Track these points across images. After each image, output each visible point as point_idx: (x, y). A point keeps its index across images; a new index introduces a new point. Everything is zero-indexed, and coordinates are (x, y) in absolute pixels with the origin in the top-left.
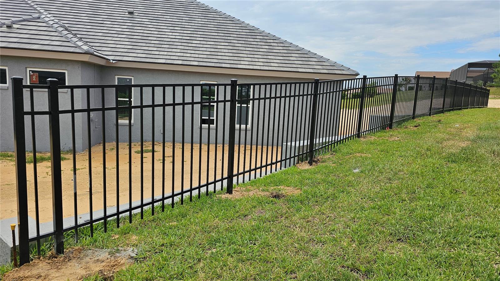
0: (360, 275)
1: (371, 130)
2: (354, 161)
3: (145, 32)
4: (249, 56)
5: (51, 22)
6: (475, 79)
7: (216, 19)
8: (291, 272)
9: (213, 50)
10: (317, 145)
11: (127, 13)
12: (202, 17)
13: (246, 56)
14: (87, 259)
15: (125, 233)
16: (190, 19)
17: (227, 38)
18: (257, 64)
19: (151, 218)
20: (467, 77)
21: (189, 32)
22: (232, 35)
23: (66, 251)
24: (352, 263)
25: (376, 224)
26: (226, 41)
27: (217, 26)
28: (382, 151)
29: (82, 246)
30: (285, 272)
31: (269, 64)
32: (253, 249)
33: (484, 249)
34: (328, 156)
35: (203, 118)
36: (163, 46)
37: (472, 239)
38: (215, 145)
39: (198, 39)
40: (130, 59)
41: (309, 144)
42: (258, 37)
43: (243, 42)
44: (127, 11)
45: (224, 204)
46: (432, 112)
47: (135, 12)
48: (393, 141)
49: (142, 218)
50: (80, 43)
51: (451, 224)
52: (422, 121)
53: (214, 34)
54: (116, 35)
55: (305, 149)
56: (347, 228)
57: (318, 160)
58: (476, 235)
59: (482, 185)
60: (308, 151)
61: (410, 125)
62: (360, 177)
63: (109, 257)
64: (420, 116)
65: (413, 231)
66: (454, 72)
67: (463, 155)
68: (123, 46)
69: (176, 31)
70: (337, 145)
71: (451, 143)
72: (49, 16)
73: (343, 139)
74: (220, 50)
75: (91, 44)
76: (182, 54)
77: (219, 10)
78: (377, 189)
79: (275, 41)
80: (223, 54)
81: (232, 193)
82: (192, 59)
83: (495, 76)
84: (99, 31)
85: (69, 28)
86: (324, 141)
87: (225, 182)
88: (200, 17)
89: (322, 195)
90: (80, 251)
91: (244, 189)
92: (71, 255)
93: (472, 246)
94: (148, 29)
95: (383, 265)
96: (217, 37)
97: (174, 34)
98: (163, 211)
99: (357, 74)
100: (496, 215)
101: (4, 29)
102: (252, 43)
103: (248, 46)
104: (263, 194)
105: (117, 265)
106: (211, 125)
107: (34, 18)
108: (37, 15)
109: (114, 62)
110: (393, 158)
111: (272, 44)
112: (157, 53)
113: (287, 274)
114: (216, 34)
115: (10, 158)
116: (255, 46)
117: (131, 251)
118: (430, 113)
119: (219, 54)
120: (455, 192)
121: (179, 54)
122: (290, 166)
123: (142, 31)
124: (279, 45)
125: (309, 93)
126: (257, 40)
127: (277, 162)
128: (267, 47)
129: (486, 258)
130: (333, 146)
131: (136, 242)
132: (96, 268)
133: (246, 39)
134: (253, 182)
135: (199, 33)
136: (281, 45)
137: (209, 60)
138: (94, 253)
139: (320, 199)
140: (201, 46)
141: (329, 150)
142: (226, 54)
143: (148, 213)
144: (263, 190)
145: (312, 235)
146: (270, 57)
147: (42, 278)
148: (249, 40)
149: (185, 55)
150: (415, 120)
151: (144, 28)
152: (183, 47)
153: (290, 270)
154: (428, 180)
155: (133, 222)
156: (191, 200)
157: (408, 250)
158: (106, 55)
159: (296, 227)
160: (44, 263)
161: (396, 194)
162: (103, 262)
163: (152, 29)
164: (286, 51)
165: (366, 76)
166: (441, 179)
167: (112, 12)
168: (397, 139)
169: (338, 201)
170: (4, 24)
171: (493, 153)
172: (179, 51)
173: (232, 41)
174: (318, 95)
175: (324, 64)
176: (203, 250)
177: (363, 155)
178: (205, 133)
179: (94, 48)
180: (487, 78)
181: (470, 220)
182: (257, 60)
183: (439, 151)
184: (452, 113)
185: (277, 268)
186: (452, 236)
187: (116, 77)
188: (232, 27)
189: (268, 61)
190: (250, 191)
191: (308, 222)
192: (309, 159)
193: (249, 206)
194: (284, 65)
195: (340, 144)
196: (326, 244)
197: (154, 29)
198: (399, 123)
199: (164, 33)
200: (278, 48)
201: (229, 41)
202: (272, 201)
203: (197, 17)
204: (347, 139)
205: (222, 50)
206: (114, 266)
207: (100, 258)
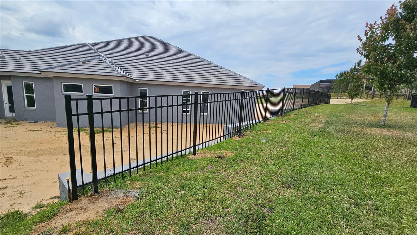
0: (266, 210)
1: (272, 117)
2: (262, 135)
3: (154, 65)
4: (208, 77)
5: (105, 61)
6: (323, 89)
7: (191, 58)
8: (226, 207)
9: (189, 74)
10: (243, 126)
11: (145, 55)
12: (183, 57)
13: (206, 77)
14: (111, 196)
15: (133, 180)
16: (177, 58)
17: (196, 67)
18: (212, 81)
19: (150, 170)
20: (319, 88)
21: (177, 65)
22: (199, 66)
23: (100, 191)
24: (261, 202)
25: (275, 175)
26: (196, 69)
27: (191, 62)
28: (277, 130)
29: (109, 188)
30: (223, 208)
31: (218, 81)
32: (205, 192)
33: (337, 193)
34: (248, 132)
35: (183, 109)
36: (163, 72)
37: (329, 186)
38: (190, 124)
39: (181, 68)
40: (146, 79)
41: (238, 126)
42: (212, 67)
43: (205, 70)
44: (145, 54)
45: (190, 162)
46: (303, 106)
47: (149, 54)
48: (283, 123)
49: (144, 171)
50: (120, 71)
51: (317, 176)
52: (297, 112)
53: (190, 66)
54: (139, 67)
55: (237, 128)
56: (259, 178)
57: (244, 135)
58: (332, 184)
59: (332, 151)
60: (238, 130)
61: (292, 114)
62: (265, 145)
63: (123, 195)
64: (296, 109)
65: (296, 181)
66: (312, 85)
67: (320, 132)
68: (142, 72)
69: (170, 64)
70: (254, 126)
71: (313, 125)
72: (105, 57)
73: (257, 123)
74: (193, 74)
75: (126, 72)
76: (173, 76)
77: (192, 53)
78: (275, 152)
79: (221, 69)
80: (194, 76)
81: (196, 155)
82: (178, 79)
83: (333, 87)
84: (131, 65)
85: (115, 63)
86: (247, 124)
87: (192, 149)
88: (182, 57)
89: (245, 156)
90: (108, 191)
91: (203, 152)
92: (102, 194)
93: (330, 191)
94: (155, 63)
95: (279, 204)
96: (191, 67)
97: (169, 66)
98: (156, 166)
99: (264, 87)
100: (342, 170)
101: (81, 64)
102: (209, 70)
103: (207, 72)
104: (213, 155)
105: (127, 201)
106: (188, 113)
107: (97, 58)
108: (98, 57)
109: (138, 81)
110: (283, 133)
111: (220, 71)
112: (160, 76)
113: (224, 209)
114: (191, 66)
115: (84, 131)
116: (211, 72)
117: (135, 193)
118: (301, 107)
119: (192, 76)
120: (318, 155)
121: (171, 76)
122: (228, 138)
123: (152, 65)
124: (224, 71)
125: (239, 98)
126: (212, 69)
127: (221, 137)
128: (217, 72)
129: (338, 199)
130: (251, 127)
131: (139, 186)
132: (115, 203)
133: (207, 68)
134: (208, 148)
135: (182, 65)
136: (225, 71)
137: (187, 79)
138: (115, 193)
139: (244, 159)
140: (183, 72)
141: (250, 129)
142: (196, 76)
143: (148, 167)
144: (213, 153)
145: (239, 182)
146: (218, 78)
147: (84, 209)
148: (208, 68)
149: (174, 76)
150: (294, 111)
151: (153, 63)
152: (173, 73)
153: (225, 207)
154: (302, 147)
155: (139, 173)
156: (172, 160)
157: (293, 194)
158: (134, 77)
159: (230, 177)
160: (87, 200)
161: (285, 156)
162: (119, 199)
163: (158, 63)
164: (227, 75)
165: (269, 89)
166: (309, 147)
167: (138, 55)
168: (285, 122)
169: (254, 160)
170: (81, 61)
171: (336, 131)
172: (171, 74)
173: (199, 69)
174: (244, 100)
175: (247, 81)
176: (177, 192)
177: (267, 132)
178: (184, 118)
179: (127, 73)
180: (329, 89)
181: (327, 173)
182: (212, 79)
183: (307, 129)
184: (313, 107)
185: (218, 205)
186: (318, 184)
187: (139, 88)
188: (199, 62)
189: (218, 79)
190: (206, 153)
191: (237, 173)
192: (239, 134)
193: (204, 163)
194: (226, 82)
195: (255, 125)
196: (246, 188)
197: (159, 63)
198: (286, 113)
199: (164, 65)
200: (223, 73)
201: (197, 69)
202: (217, 160)
203: (181, 57)
204: (259, 123)
205: (194, 74)
206: (125, 202)
207: (118, 196)
